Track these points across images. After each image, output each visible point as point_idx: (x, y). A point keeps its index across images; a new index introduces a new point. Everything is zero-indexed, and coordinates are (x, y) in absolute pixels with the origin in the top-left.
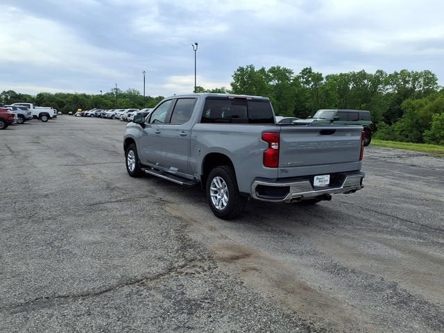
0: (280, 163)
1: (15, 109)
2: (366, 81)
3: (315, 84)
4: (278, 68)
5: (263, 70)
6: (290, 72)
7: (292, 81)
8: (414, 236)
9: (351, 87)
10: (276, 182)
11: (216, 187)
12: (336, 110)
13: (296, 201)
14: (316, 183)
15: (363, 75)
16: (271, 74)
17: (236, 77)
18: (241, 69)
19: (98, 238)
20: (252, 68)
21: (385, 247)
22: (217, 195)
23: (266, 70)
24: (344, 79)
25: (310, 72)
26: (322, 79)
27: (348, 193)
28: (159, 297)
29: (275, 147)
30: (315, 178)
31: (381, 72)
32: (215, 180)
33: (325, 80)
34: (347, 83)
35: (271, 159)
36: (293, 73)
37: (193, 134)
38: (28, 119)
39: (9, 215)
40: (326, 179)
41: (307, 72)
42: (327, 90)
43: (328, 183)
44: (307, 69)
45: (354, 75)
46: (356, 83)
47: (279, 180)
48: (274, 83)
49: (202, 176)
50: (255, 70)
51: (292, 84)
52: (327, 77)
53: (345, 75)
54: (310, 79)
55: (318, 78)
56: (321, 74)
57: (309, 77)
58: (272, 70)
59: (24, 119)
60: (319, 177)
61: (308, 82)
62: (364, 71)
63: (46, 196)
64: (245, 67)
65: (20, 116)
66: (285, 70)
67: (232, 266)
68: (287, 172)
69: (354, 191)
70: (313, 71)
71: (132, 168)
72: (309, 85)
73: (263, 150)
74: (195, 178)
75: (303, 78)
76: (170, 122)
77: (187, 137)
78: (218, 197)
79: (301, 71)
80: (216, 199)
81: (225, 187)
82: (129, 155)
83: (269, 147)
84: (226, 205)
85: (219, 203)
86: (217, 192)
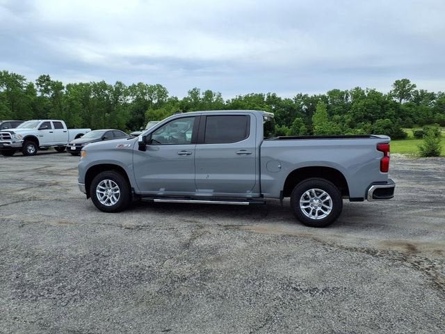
2: (107, 92)
3: (56, 93)
4: (6, 73)
6: (21, 78)
7: (25, 89)
9: (92, 96)
15: (103, 86)
24: (83, 90)
25: (48, 80)
26: (63, 88)
31: (120, 84)
33: (66, 90)
36: (25, 80)
41: (44, 80)
42: (72, 100)
44: (44, 76)
45: (95, 85)
46: (97, 93)
51: (26, 92)
52: (69, 86)
53: (88, 85)
54: (49, 87)
55: (58, 86)
56: (61, 83)
57: (48, 85)
61: (47, 91)
62: (104, 81)
66: (15, 76)
70: (51, 79)
71: (109, 201)
72: (48, 93)
73: (380, 158)
74: (262, 196)
75: (41, 86)
76: (204, 142)
77: (253, 155)
78: (313, 208)
79: (38, 78)
80: (308, 210)
81: (324, 197)
82: (99, 186)
83: (385, 155)
84: (327, 213)
85: (314, 214)
86: (308, 204)
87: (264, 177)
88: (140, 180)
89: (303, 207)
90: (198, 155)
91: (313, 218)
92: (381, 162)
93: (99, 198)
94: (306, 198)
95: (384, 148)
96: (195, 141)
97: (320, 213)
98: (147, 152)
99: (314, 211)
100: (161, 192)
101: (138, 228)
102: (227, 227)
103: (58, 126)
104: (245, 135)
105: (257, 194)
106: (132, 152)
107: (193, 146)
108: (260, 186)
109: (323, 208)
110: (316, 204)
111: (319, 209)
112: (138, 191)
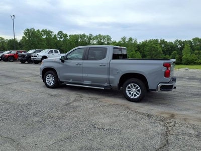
0: (170, 76)
2: (86, 38)
3: (65, 38)
4: (46, 30)
5: (38, 31)
7: (53, 37)
10: (167, 83)
15: (84, 36)
16: (43, 33)
17: (25, 33)
18: (28, 30)
20: (34, 30)
23: (40, 31)
24: (76, 37)
31: (91, 35)
32: (129, 85)
34: (78, 39)
36: (53, 33)
41: (60, 33)
42: (71, 42)
44: (60, 31)
45: (81, 35)
46: (81, 39)
48: (44, 37)
52: (70, 36)
54: (62, 36)
56: (67, 34)
58: (43, 31)
64: (30, 29)
66: (50, 32)
70: (63, 33)
71: (50, 84)
72: (62, 39)
73: (164, 70)
74: (110, 86)
75: (59, 36)
76: (87, 60)
77: (106, 67)
78: (132, 93)
79: (58, 32)
80: (130, 93)
81: (137, 88)
82: (47, 77)
83: (168, 69)
84: (138, 96)
85: (132, 95)
86: (130, 91)
87: (111, 77)
88: (62, 75)
89: (127, 92)
90: (84, 65)
91: (132, 97)
92: (165, 72)
93: (47, 82)
94: (129, 88)
95: (167, 66)
96: (84, 59)
97: (135, 95)
98: (65, 63)
99: (133, 94)
100: (71, 81)
101: (56, 95)
102: (92, 98)
103: (56, 52)
104: (104, 57)
105: (108, 85)
106: (59, 63)
107: (82, 61)
108: (109, 81)
109: (137, 93)
110: (133, 91)
111: (135, 93)
112: (61, 80)
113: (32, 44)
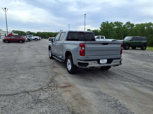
0: (86, 55)
1: (27, 37)
2: (151, 26)
3: (131, 28)
4: (118, 22)
5: (112, 23)
6: (122, 23)
7: (122, 27)
8: (138, 83)
9: (145, 28)
10: (83, 61)
11: (68, 63)
12: (132, 37)
13: (92, 68)
14: (101, 62)
16: (115, 24)
17: (102, 25)
18: (104, 23)
19: (25, 77)
20: (108, 22)
21: (124, 87)
22: (69, 65)
23: (113, 23)
24: (143, 26)
25: (129, 23)
26: (134, 26)
27: (115, 66)
28: (30, 97)
29: (83, 49)
30: (101, 60)
32: (68, 60)
33: (135, 26)
34: (144, 27)
35: (82, 53)
36: (123, 24)
37: (64, 44)
38: (31, 40)
39: (4, 69)
40: (106, 61)
41: (128, 23)
42: (136, 30)
43: (106, 62)
44: (128, 22)
45: (147, 24)
46: (147, 27)
47: (85, 60)
48: (116, 27)
49: (65, 59)
50: (109, 23)
52: (136, 25)
53: (143, 24)
54: (129, 26)
55: (133, 25)
56: (134, 24)
57: (129, 25)
58: (115, 23)
59: (29, 40)
60: (102, 60)
61: (128, 27)
62: (151, 22)
63: (19, 64)
64: (105, 22)
65: (28, 39)
66: (120, 23)
67: (62, 89)
68: (88, 58)
69: (117, 65)
70: (130, 23)
71: (50, 56)
72: (129, 28)
73: (80, 50)
75: (127, 25)
79: (126, 23)
81: (70, 63)
95: (82, 46)
103: (102, 38)
113: (105, 33)
